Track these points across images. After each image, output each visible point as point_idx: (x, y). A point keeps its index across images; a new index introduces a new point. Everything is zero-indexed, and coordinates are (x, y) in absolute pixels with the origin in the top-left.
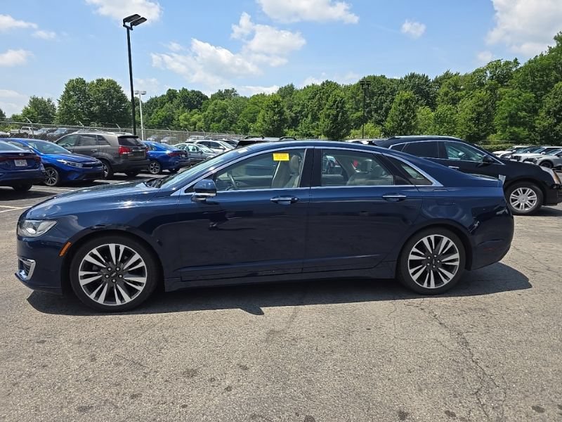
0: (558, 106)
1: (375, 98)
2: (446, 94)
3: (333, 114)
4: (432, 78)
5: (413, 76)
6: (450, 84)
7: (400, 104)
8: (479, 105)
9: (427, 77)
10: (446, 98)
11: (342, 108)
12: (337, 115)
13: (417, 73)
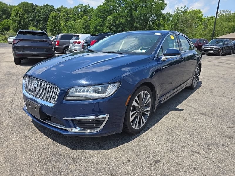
0: (110, 25)
1: (30, 14)
2: (64, 16)
3: (18, 20)
4: (56, 8)
5: (47, 5)
6: (64, 11)
7: (53, 18)
8: (85, 22)
9: (54, 7)
10: (64, 18)
11: (22, 17)
12: (20, 21)
13: (49, 4)
